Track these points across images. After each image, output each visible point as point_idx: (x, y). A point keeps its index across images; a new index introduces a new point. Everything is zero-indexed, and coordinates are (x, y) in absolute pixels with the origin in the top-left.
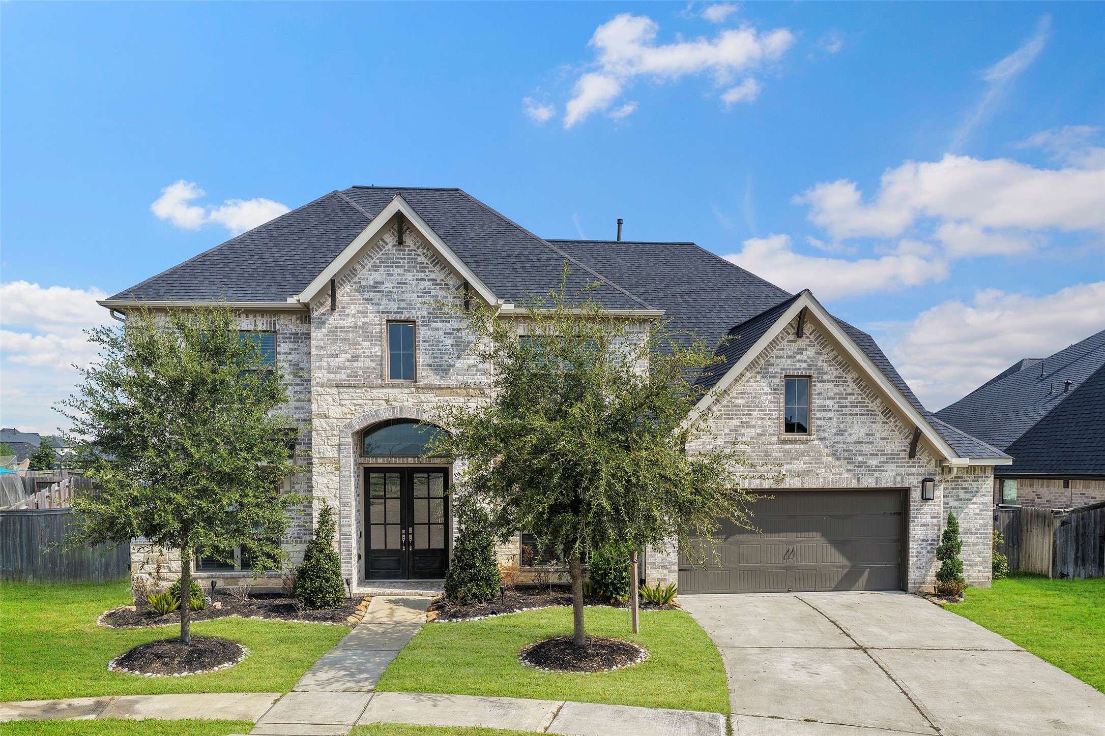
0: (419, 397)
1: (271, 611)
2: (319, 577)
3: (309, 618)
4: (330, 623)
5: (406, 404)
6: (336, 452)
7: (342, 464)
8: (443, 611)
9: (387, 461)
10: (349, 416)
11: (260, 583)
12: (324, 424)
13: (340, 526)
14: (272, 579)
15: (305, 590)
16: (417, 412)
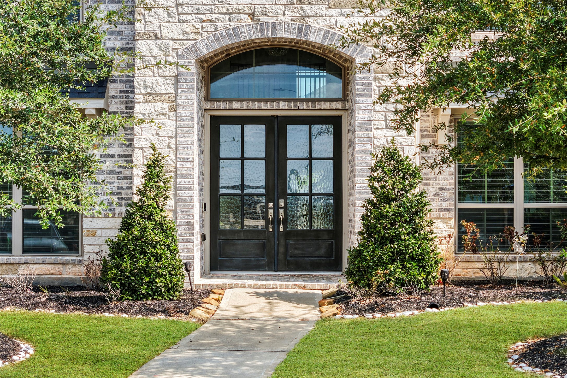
0: (303, 10)
1: (67, 303)
2: (145, 253)
3: (129, 312)
4: (162, 317)
5: (281, 18)
6: (171, 86)
7: (180, 102)
8: (347, 304)
9: (248, 107)
10: (192, 36)
11: (51, 272)
12: (154, 47)
13: (176, 189)
14: (69, 266)
15: (122, 271)
16: (300, 31)
